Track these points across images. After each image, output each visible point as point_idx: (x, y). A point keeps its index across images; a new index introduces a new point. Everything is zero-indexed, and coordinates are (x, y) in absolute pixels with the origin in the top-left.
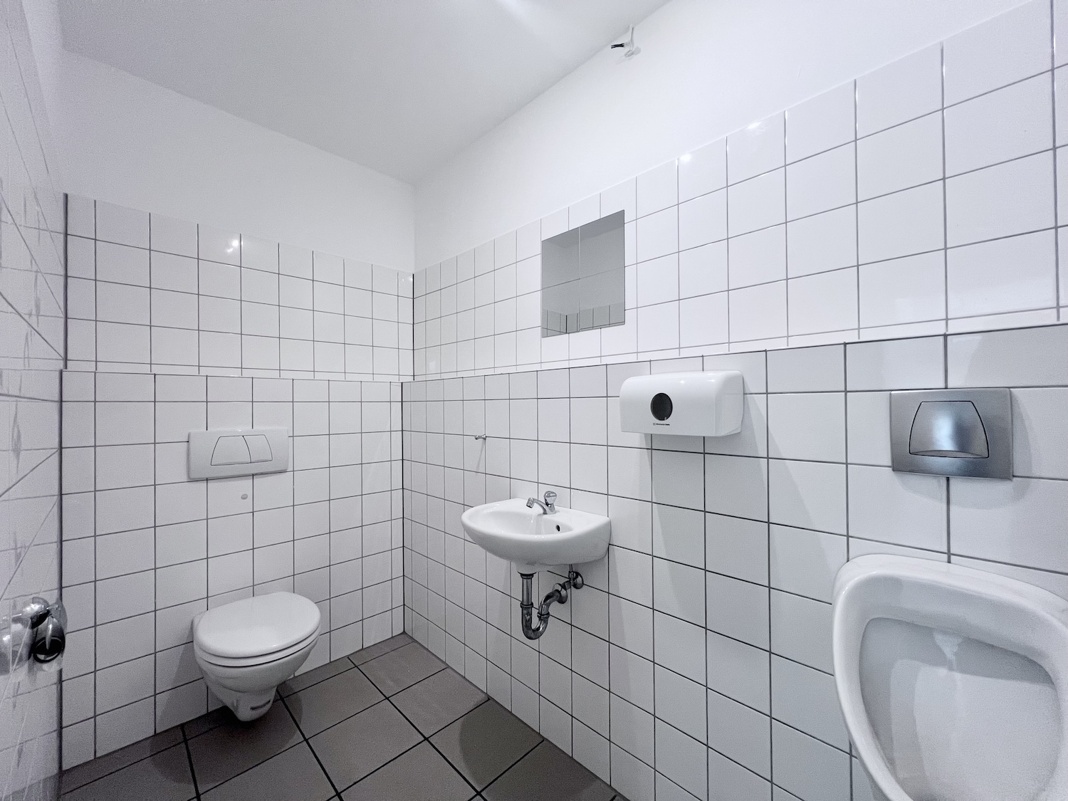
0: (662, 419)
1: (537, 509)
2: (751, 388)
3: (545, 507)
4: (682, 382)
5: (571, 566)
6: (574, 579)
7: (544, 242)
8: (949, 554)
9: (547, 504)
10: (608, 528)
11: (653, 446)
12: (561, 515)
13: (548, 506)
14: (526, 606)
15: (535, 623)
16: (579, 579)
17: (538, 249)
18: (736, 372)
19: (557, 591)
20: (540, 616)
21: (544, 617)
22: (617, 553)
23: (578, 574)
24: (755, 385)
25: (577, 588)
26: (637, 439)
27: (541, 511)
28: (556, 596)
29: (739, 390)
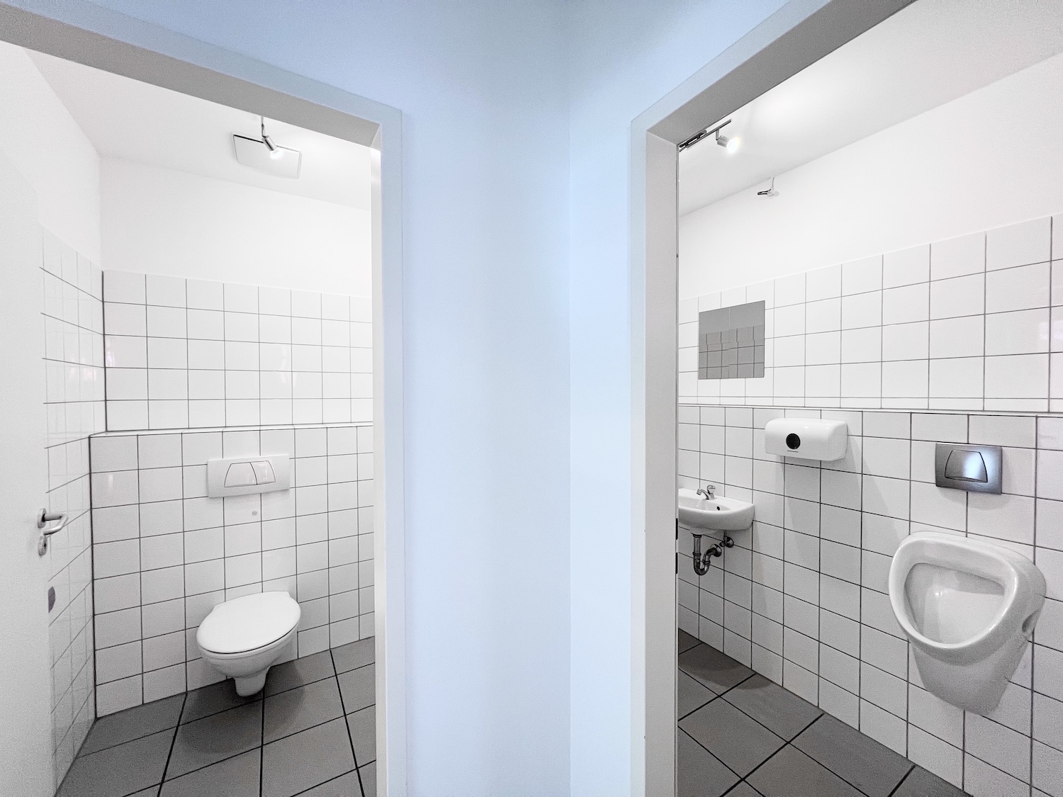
0: (794, 448)
1: (703, 496)
2: (852, 432)
3: (708, 494)
4: (806, 427)
5: (725, 532)
6: (727, 541)
7: (701, 314)
8: (967, 532)
9: (709, 493)
10: (753, 510)
11: (785, 462)
12: (718, 500)
13: (709, 495)
14: (696, 555)
15: (702, 566)
16: (731, 542)
17: (697, 318)
18: (843, 422)
19: (714, 548)
20: (704, 563)
21: (707, 563)
22: (758, 526)
23: (729, 539)
24: (855, 430)
25: (729, 547)
26: (773, 457)
27: (705, 497)
28: (713, 552)
29: (845, 433)
